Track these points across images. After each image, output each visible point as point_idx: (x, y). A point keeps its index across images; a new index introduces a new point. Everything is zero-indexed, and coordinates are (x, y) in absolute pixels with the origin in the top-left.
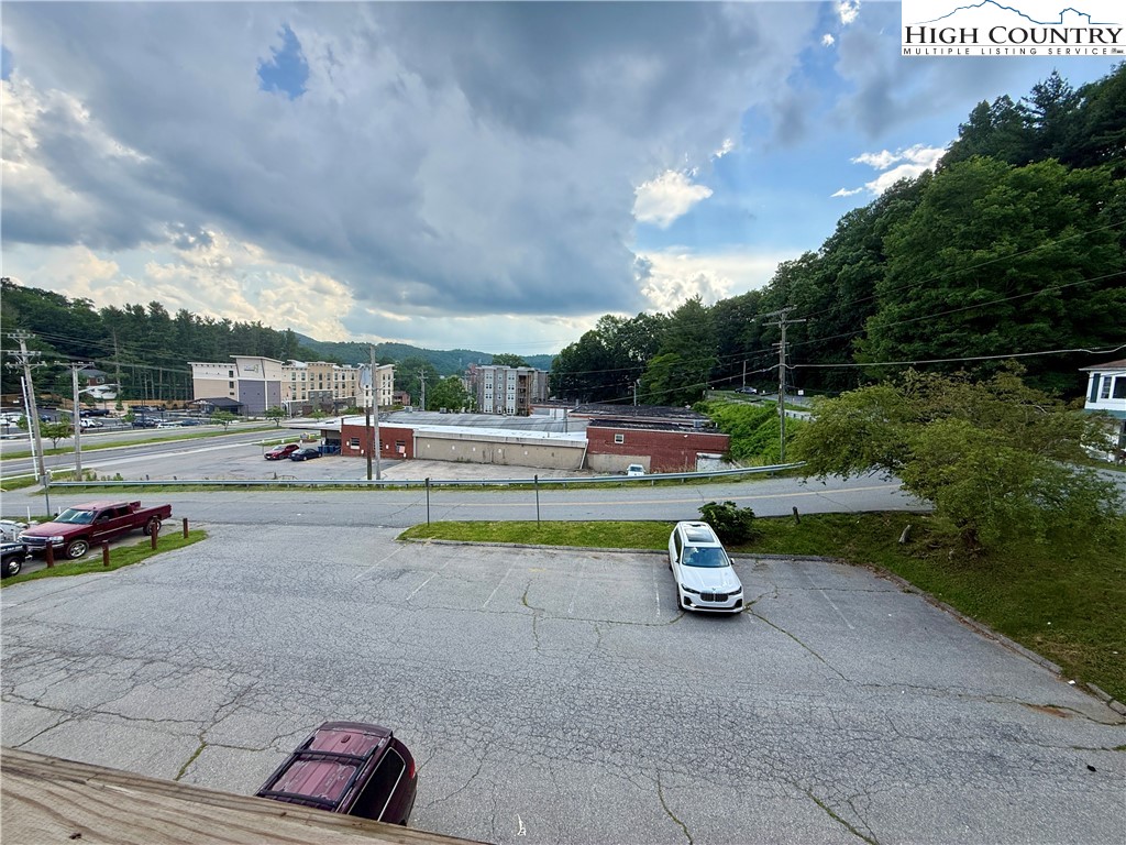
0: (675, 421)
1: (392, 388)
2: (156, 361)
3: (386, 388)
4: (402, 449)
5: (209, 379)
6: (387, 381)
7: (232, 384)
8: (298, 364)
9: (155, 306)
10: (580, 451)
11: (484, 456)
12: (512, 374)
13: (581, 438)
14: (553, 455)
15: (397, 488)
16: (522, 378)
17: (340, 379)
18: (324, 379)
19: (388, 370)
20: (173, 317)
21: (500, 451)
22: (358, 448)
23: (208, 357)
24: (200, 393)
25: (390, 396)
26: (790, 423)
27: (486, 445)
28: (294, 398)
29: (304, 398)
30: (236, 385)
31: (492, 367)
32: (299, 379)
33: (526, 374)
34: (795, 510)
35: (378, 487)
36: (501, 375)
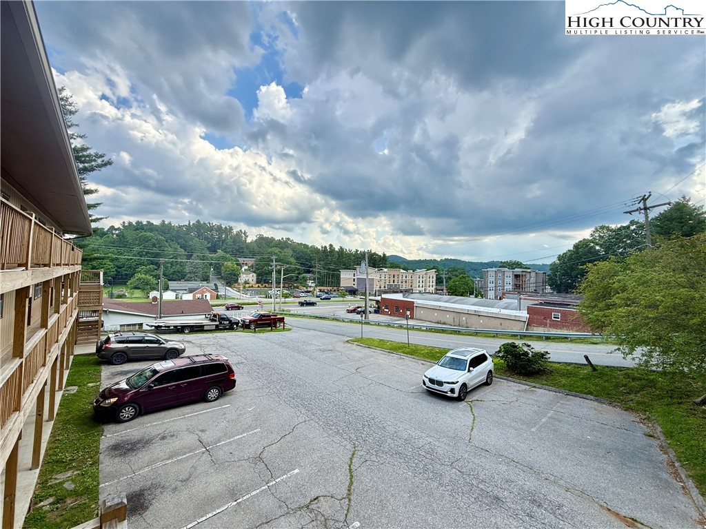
4: (408, 313)
5: (347, 278)
7: (354, 279)
9: (331, 245)
11: (454, 321)
12: (509, 274)
13: (524, 314)
16: (517, 276)
17: (404, 278)
18: (396, 277)
19: (432, 273)
20: (337, 249)
21: (464, 318)
22: (387, 310)
23: (347, 268)
24: (343, 284)
25: (433, 289)
27: (455, 314)
30: (356, 280)
31: (494, 269)
32: (383, 278)
33: (520, 274)
36: (500, 275)
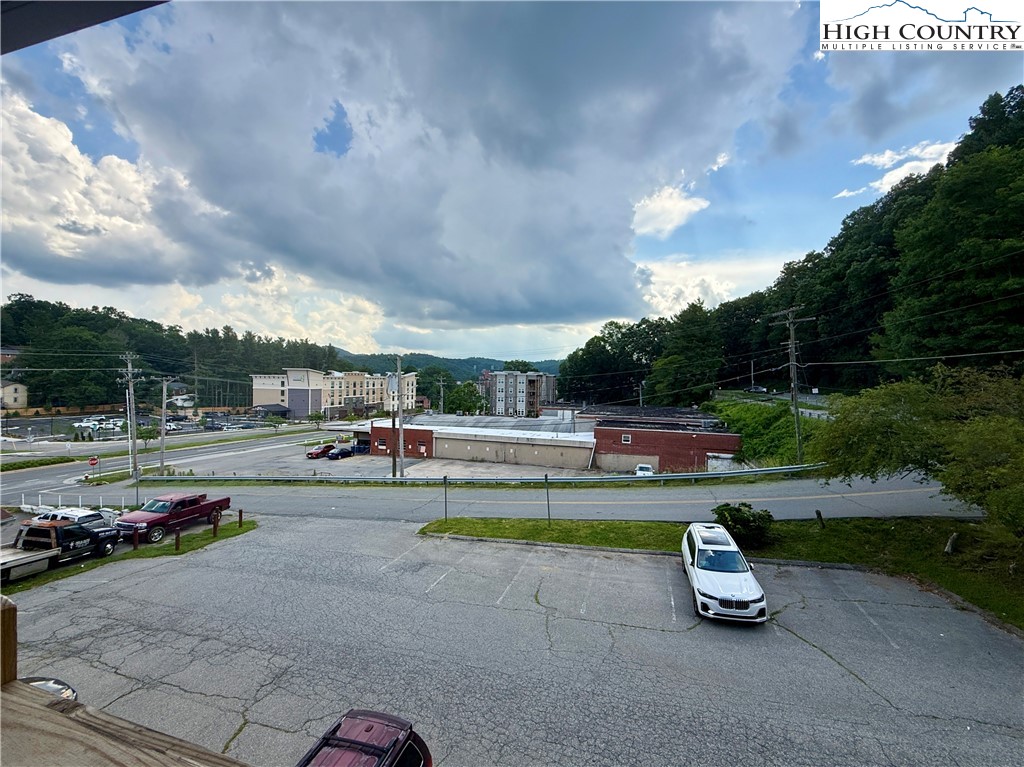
0: (683, 421)
1: (414, 393)
2: (225, 375)
3: (410, 393)
4: (423, 449)
5: (266, 389)
6: (410, 387)
7: (283, 392)
8: (337, 374)
10: (588, 451)
11: (497, 456)
12: (522, 379)
13: (588, 438)
14: (562, 454)
15: (418, 485)
16: (531, 382)
17: (371, 387)
18: (358, 386)
19: (411, 378)
20: (240, 338)
21: (511, 451)
22: (384, 447)
24: (259, 400)
25: (413, 401)
26: (806, 422)
27: (499, 445)
28: (332, 404)
29: (340, 403)
30: (286, 393)
31: (503, 373)
32: (337, 387)
33: (535, 378)
34: (818, 513)
35: (402, 484)
36: (511, 380)
